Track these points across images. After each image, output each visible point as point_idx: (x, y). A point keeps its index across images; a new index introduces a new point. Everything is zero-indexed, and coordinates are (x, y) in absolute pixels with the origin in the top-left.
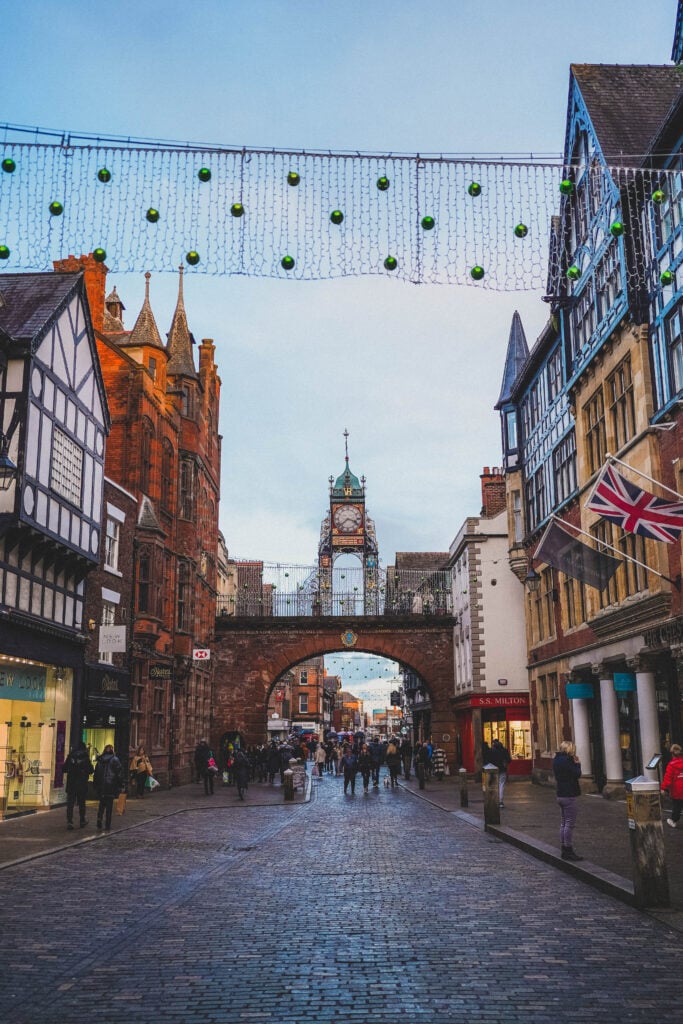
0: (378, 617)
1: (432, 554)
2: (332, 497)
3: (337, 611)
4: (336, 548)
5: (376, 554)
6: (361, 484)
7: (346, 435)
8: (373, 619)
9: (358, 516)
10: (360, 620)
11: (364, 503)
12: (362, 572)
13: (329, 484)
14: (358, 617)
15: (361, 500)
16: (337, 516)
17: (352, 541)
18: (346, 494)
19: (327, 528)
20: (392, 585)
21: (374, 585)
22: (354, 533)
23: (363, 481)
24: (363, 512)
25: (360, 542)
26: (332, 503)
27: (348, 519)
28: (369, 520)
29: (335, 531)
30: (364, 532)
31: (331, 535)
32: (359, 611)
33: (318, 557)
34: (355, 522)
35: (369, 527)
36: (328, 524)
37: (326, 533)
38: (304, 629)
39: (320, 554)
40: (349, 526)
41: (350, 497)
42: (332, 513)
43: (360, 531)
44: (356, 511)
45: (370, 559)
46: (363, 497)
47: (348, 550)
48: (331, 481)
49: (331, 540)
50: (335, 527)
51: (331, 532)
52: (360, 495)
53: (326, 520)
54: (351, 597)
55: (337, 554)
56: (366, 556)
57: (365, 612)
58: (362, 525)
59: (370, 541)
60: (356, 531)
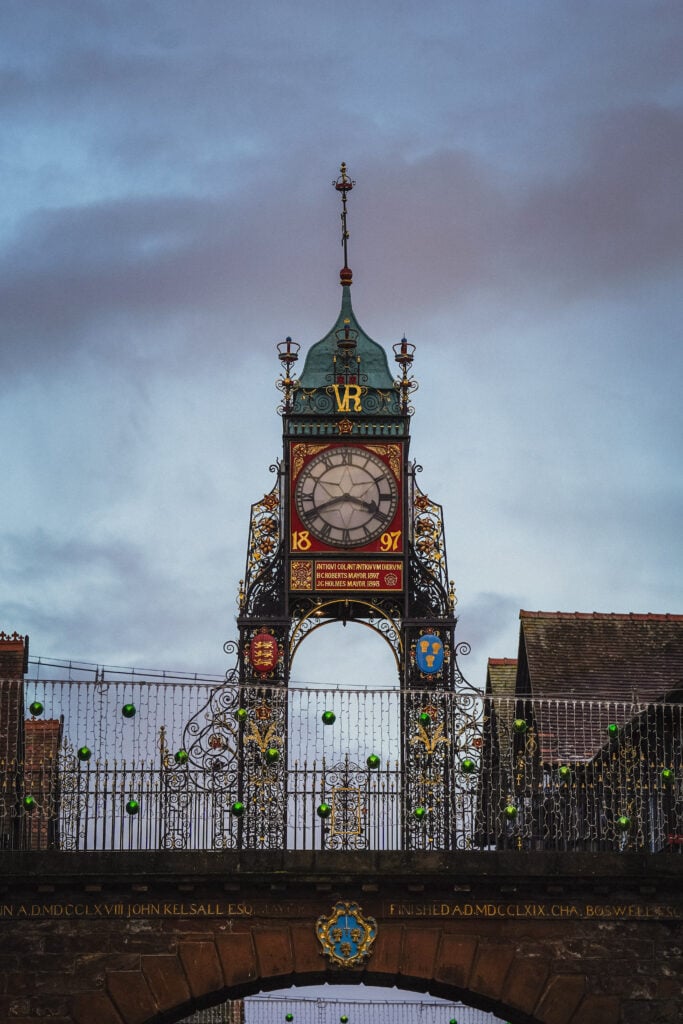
0: (452, 856)
1: (653, 619)
2: (289, 416)
3: (302, 834)
4: (302, 604)
5: (450, 624)
6: (396, 370)
7: (344, 187)
8: (432, 864)
9: (385, 488)
10: (387, 864)
11: (404, 440)
12: (395, 699)
13: (279, 368)
14: (380, 855)
15: (394, 429)
16: (307, 486)
17: (363, 577)
18: (343, 406)
19: (272, 527)
20: (506, 748)
21: (438, 738)
22: (366, 551)
23: (405, 360)
24: (404, 474)
25: (391, 581)
26: (289, 439)
27: (347, 498)
28: (423, 502)
29: (300, 541)
30: (406, 544)
31: (285, 554)
32: (384, 830)
33: (236, 635)
34: (372, 509)
35: (421, 527)
36: (278, 515)
37: (266, 547)
38: (186, 898)
39: (243, 625)
40: (348, 521)
41: (355, 418)
42: (289, 472)
43: (390, 542)
44: (376, 470)
45: (428, 646)
46: (403, 418)
47: (345, 608)
48: (288, 359)
49: (284, 573)
50: (301, 528)
51: (285, 544)
52: (389, 410)
53: (268, 501)
54: (357, 782)
55: (307, 624)
56: (409, 636)
57: (406, 840)
58: (398, 521)
59: (428, 576)
60: (374, 541)
